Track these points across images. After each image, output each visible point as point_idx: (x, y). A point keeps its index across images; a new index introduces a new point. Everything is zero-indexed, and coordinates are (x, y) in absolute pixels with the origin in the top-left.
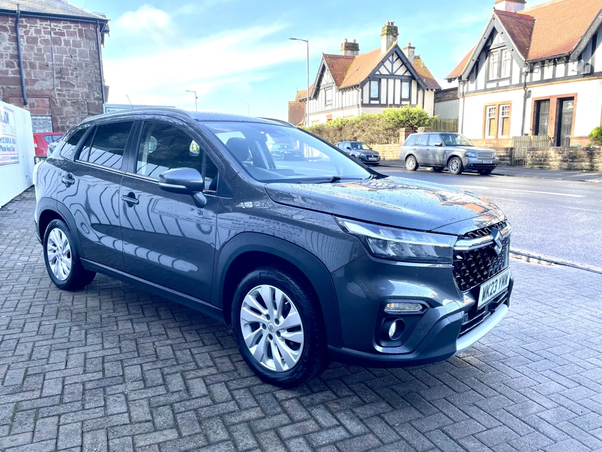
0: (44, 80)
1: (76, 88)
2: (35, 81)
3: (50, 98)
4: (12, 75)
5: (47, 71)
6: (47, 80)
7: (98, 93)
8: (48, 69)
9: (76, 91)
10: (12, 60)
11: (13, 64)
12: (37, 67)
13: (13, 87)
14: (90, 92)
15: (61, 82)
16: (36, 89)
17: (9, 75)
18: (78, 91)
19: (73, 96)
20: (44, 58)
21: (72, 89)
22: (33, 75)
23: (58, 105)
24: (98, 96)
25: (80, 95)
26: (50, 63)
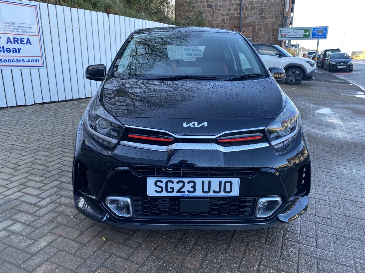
0: (251, 17)
1: (268, 20)
2: (247, 17)
3: (253, 27)
4: (236, 15)
5: (254, 11)
6: (253, 16)
7: (280, 22)
8: (254, 10)
9: (268, 22)
10: (237, 7)
11: (238, 9)
12: (249, 9)
13: (235, 22)
14: (275, 21)
15: (260, 17)
16: (247, 22)
17: (235, 16)
18: (269, 22)
19: (266, 24)
20: (254, 3)
21: (266, 21)
22: (246, 14)
23: (257, 31)
24: (280, 23)
25: (270, 24)
26: (256, 6)
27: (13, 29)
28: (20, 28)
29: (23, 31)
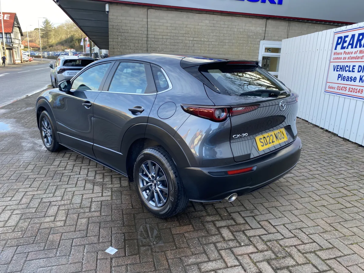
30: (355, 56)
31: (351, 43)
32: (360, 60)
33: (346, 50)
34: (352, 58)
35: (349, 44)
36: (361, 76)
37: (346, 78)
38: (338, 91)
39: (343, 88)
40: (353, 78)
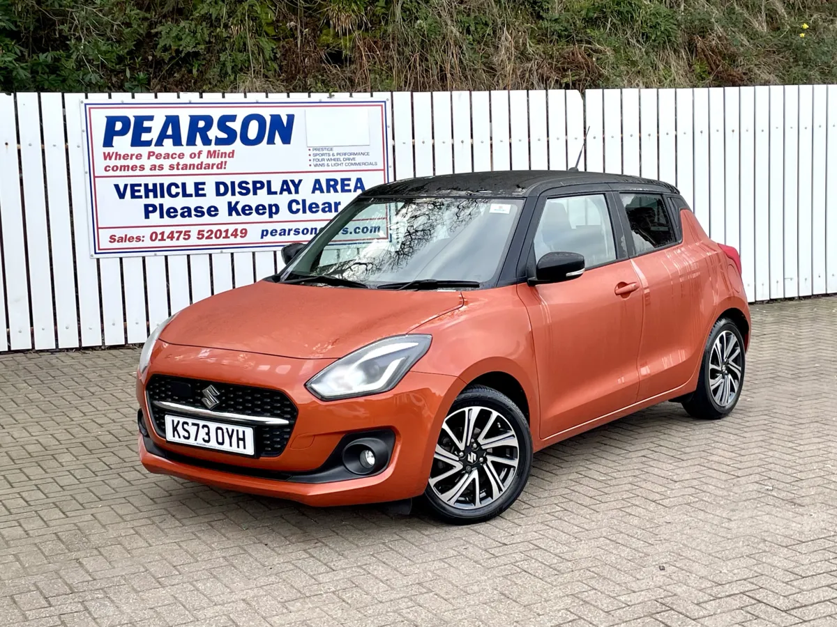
27: (328, 160)
28: (344, 156)
29: (351, 161)
30: (196, 161)
31: (170, 132)
32: (215, 170)
33: (152, 148)
34: (185, 167)
35: (162, 136)
36: (230, 203)
37: (180, 212)
38: (157, 243)
39: (176, 235)
40: (205, 210)
